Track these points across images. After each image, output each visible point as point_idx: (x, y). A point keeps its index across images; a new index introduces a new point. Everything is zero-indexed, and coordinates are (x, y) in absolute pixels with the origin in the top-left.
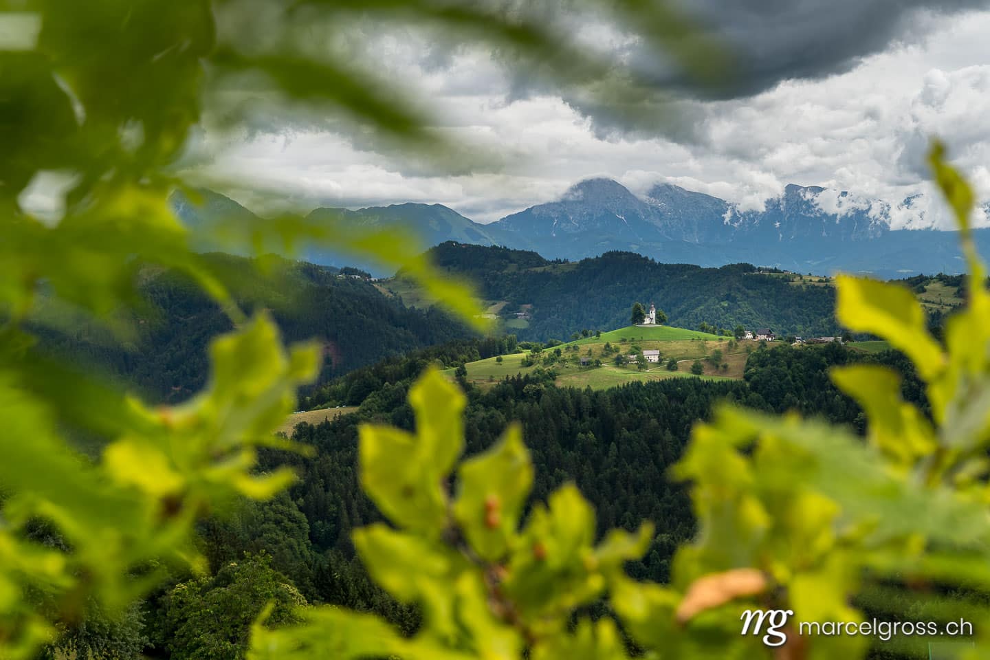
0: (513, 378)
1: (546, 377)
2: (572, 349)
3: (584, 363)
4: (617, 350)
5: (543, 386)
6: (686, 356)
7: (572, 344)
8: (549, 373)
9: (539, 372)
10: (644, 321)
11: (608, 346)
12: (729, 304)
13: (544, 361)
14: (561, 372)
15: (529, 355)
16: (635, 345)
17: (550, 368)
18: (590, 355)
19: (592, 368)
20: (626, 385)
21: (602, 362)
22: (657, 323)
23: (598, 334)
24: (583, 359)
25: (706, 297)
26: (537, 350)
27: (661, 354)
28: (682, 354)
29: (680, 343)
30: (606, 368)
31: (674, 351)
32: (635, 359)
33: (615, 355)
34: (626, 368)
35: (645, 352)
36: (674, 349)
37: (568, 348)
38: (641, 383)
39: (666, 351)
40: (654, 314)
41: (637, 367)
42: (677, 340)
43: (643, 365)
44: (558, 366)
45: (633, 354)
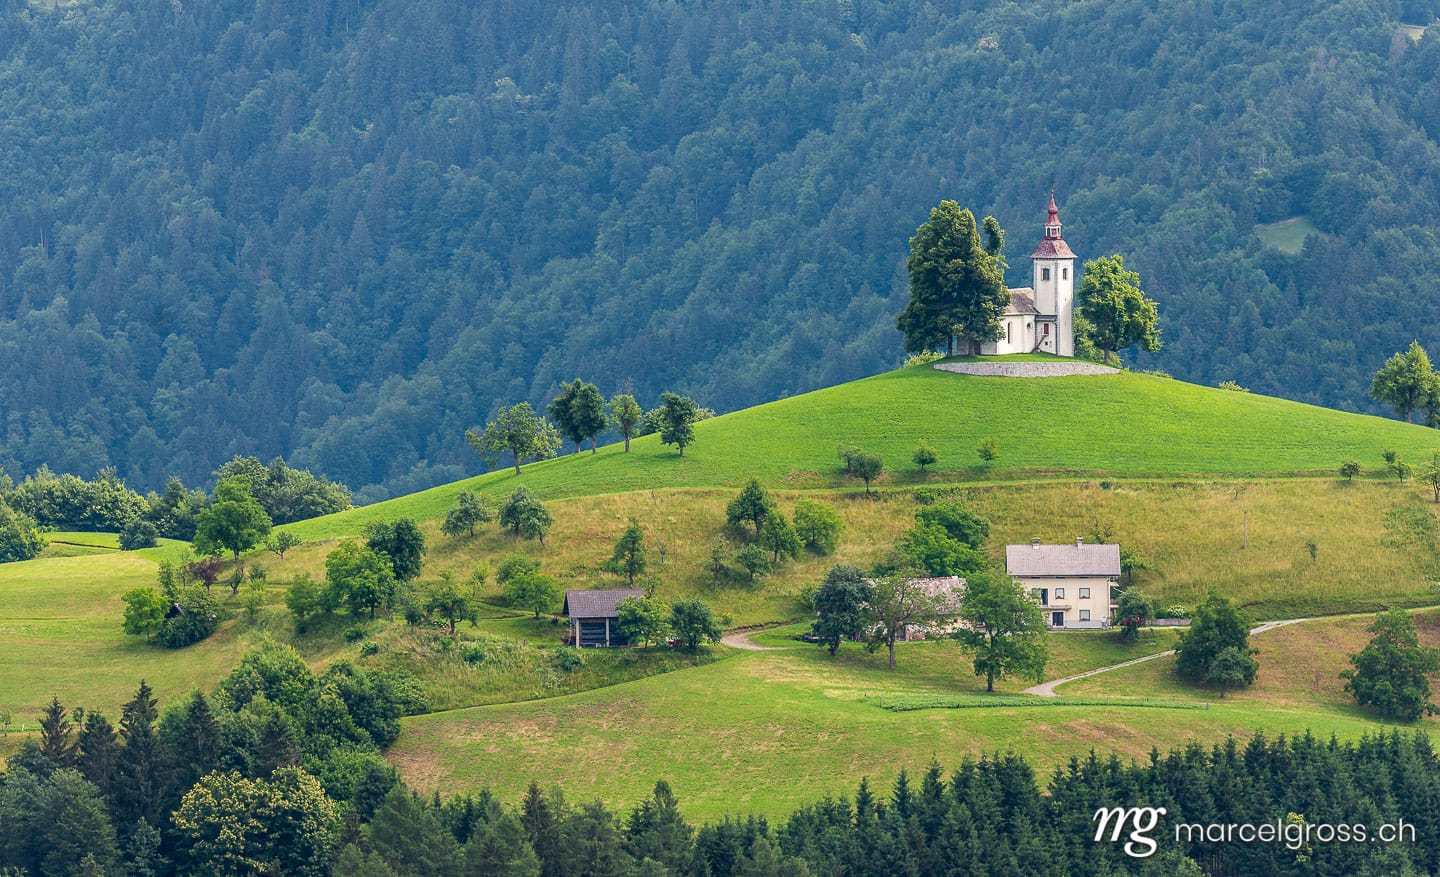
0: (98, 728)
1: (322, 722)
2: (495, 527)
3: (593, 628)
4: (816, 540)
5: (313, 787)
6: (1309, 586)
7: (493, 488)
8: (345, 694)
9: (271, 682)
10: (992, 335)
11: (752, 506)
12: (1310, 243)
13: (298, 608)
14: (429, 687)
15: (177, 566)
16: (939, 504)
17: (349, 655)
18: (634, 568)
19: (648, 661)
20: (916, 786)
21: (715, 619)
22: (1079, 353)
23: (677, 427)
24: (591, 601)
25: (1149, 190)
26: (229, 532)
27: (1128, 575)
28: (1277, 575)
29: (1262, 495)
30: (749, 669)
31: (1222, 548)
32: (954, 603)
33: (806, 577)
34: (890, 667)
35: (1021, 558)
36: (1217, 534)
37: (462, 521)
38: (1027, 774)
39: (1165, 553)
40: (1066, 289)
41: (964, 661)
42: (1244, 475)
43: (1010, 650)
44: (403, 645)
45: (936, 567)
